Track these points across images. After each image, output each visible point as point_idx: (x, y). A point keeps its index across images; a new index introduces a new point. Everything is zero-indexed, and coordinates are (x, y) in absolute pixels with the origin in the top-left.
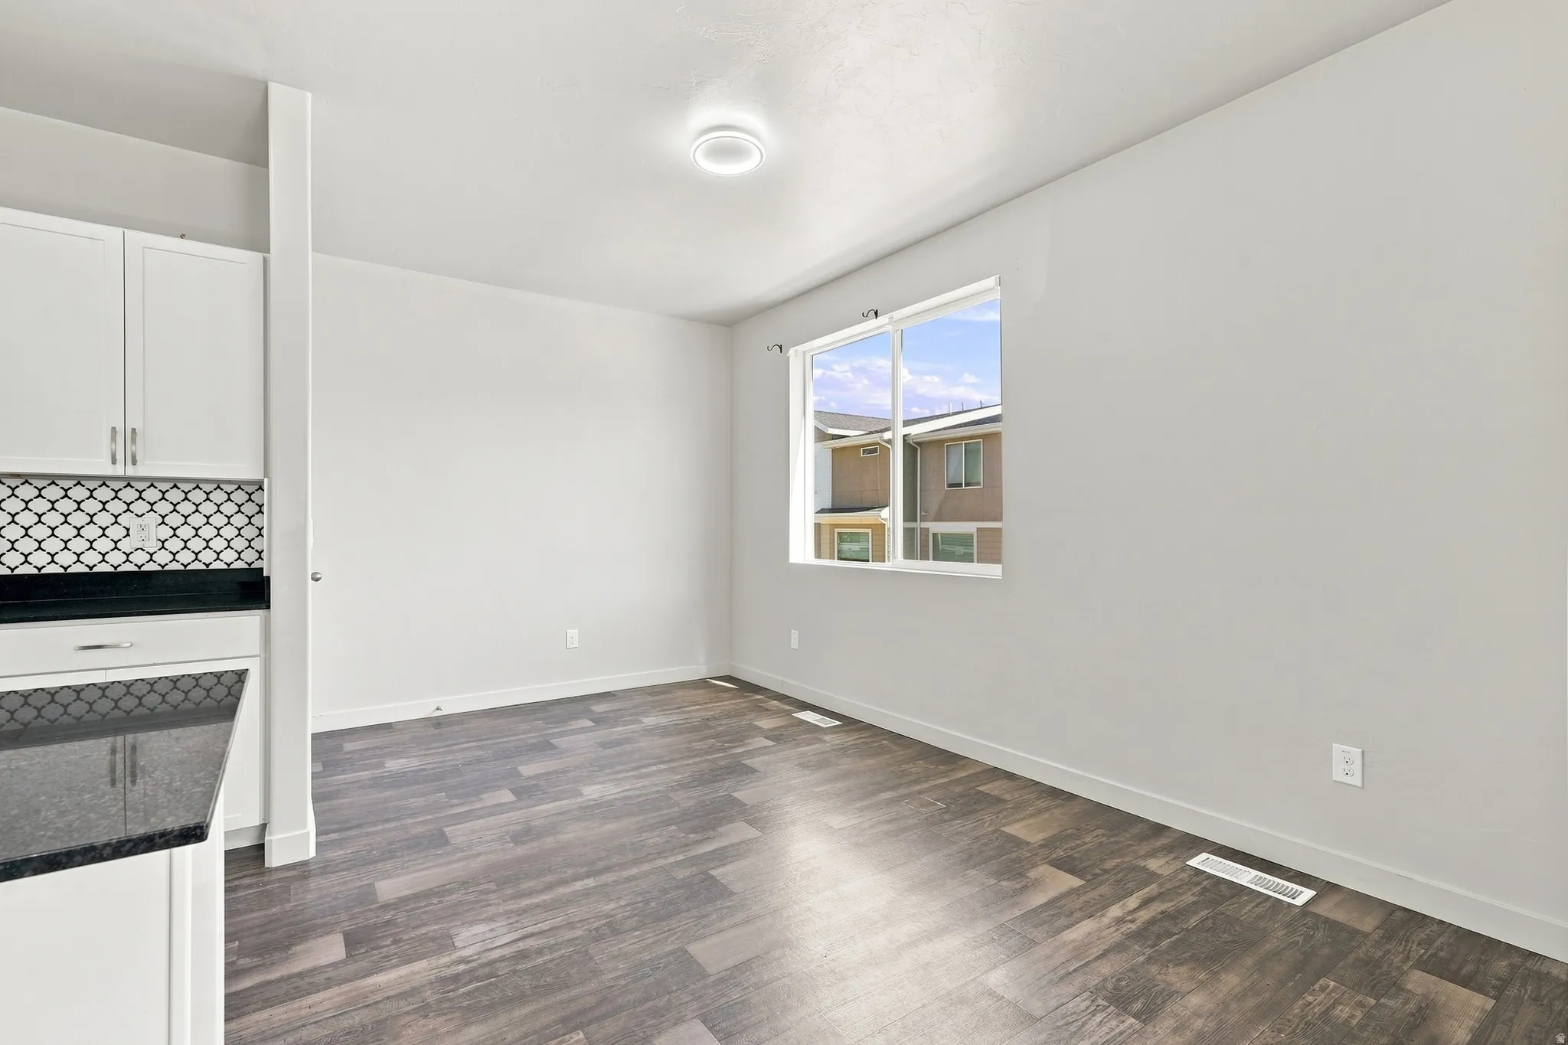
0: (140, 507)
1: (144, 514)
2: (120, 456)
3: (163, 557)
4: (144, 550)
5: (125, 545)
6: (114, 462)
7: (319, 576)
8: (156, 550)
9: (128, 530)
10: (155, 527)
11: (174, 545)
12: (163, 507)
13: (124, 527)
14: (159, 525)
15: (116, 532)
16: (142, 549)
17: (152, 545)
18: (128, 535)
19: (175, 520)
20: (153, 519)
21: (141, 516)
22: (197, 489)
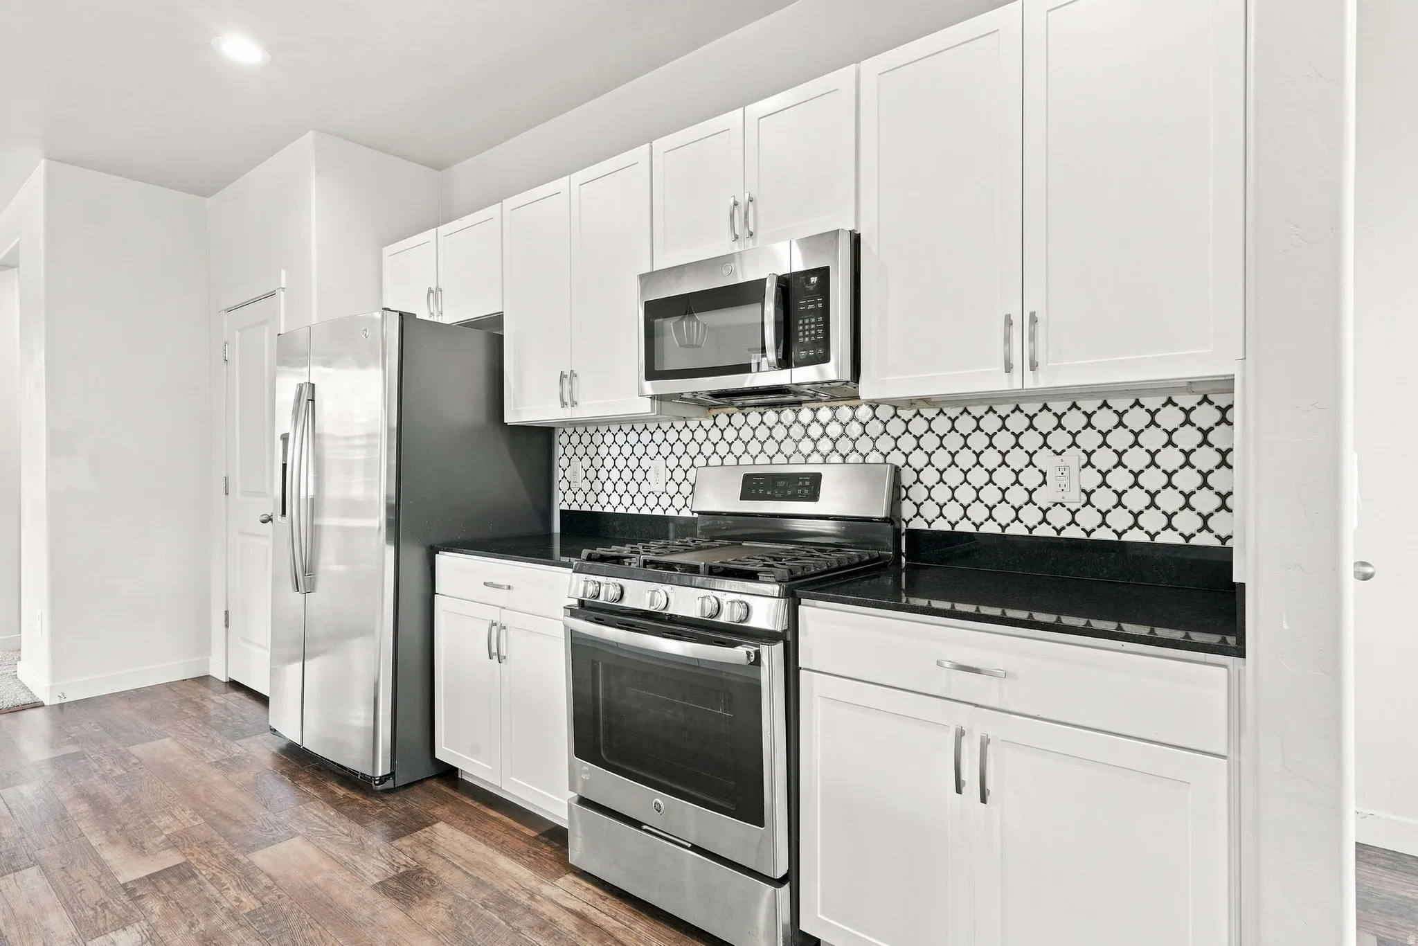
0: (1059, 440)
1: (1064, 451)
2: (1017, 360)
3: (1088, 518)
4: (1064, 506)
5: (1042, 498)
6: (1008, 368)
7: (1369, 570)
8: (1079, 506)
9: (1044, 474)
10: (1077, 469)
11: (1104, 499)
12: (1089, 440)
13: (1040, 471)
14: (1084, 467)
15: (1030, 478)
16: (1061, 504)
17: (1075, 499)
18: (1044, 482)
19: (1104, 459)
20: (1075, 457)
21: (1060, 454)
22: (1137, 408)
